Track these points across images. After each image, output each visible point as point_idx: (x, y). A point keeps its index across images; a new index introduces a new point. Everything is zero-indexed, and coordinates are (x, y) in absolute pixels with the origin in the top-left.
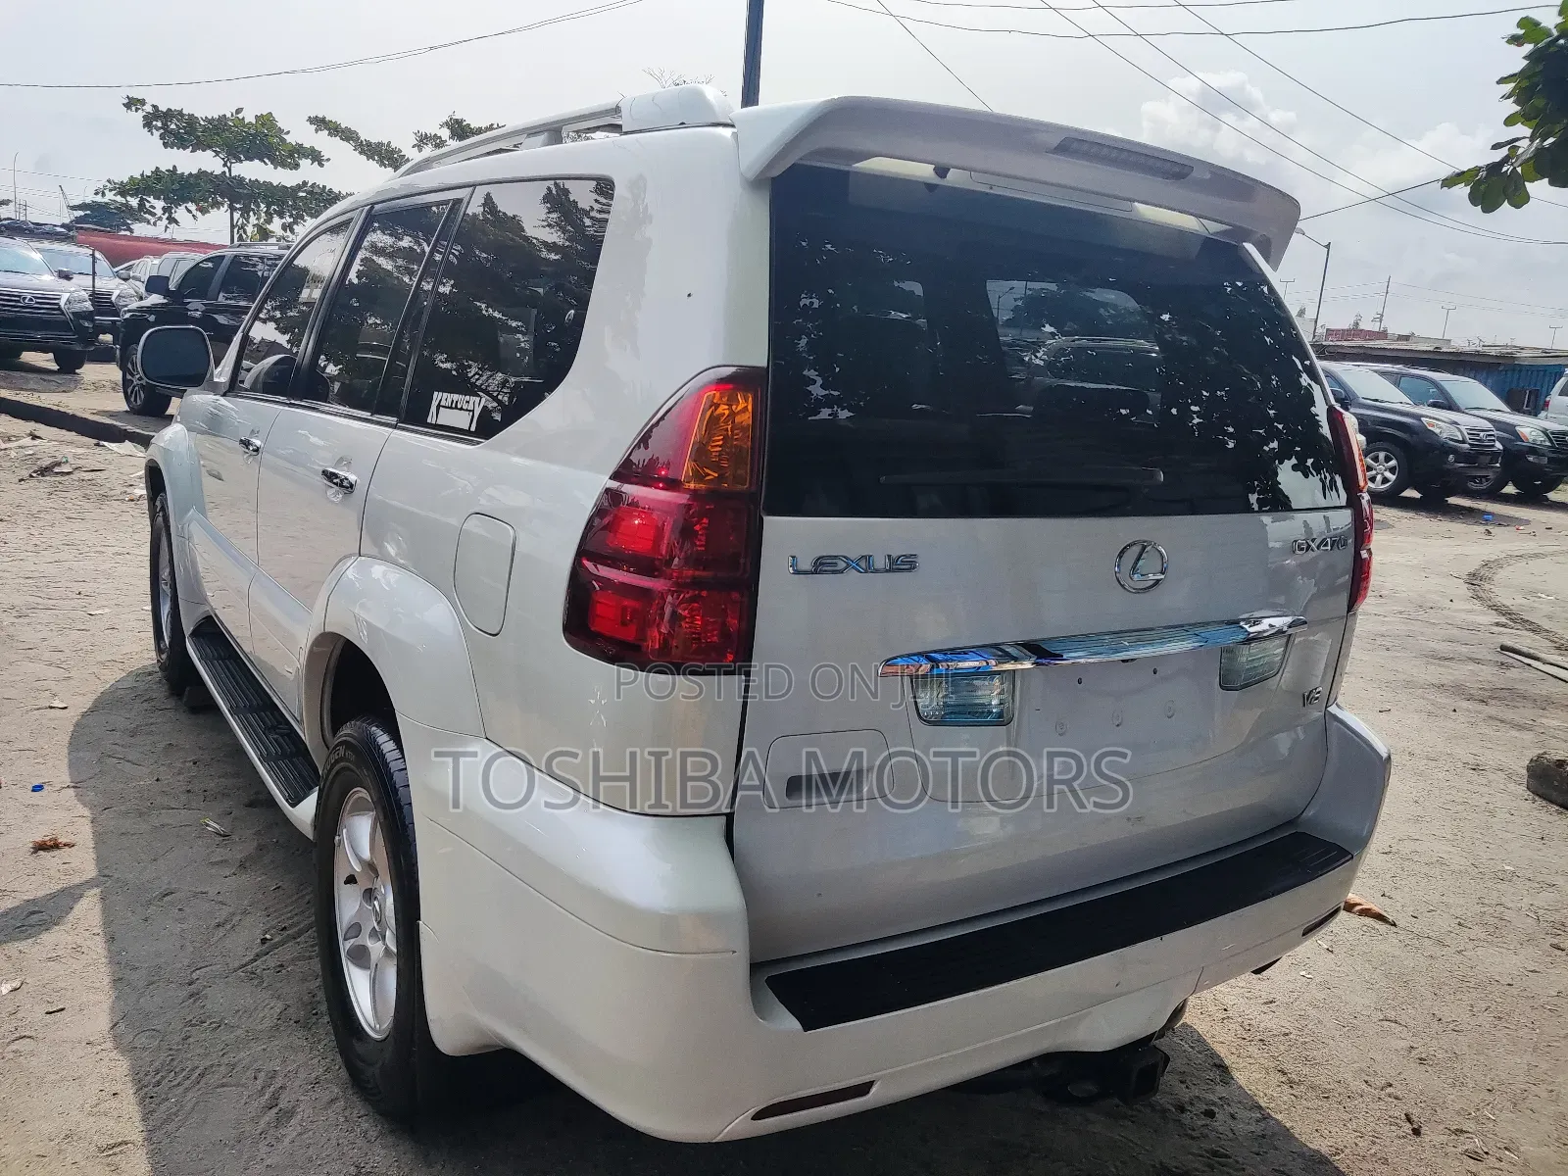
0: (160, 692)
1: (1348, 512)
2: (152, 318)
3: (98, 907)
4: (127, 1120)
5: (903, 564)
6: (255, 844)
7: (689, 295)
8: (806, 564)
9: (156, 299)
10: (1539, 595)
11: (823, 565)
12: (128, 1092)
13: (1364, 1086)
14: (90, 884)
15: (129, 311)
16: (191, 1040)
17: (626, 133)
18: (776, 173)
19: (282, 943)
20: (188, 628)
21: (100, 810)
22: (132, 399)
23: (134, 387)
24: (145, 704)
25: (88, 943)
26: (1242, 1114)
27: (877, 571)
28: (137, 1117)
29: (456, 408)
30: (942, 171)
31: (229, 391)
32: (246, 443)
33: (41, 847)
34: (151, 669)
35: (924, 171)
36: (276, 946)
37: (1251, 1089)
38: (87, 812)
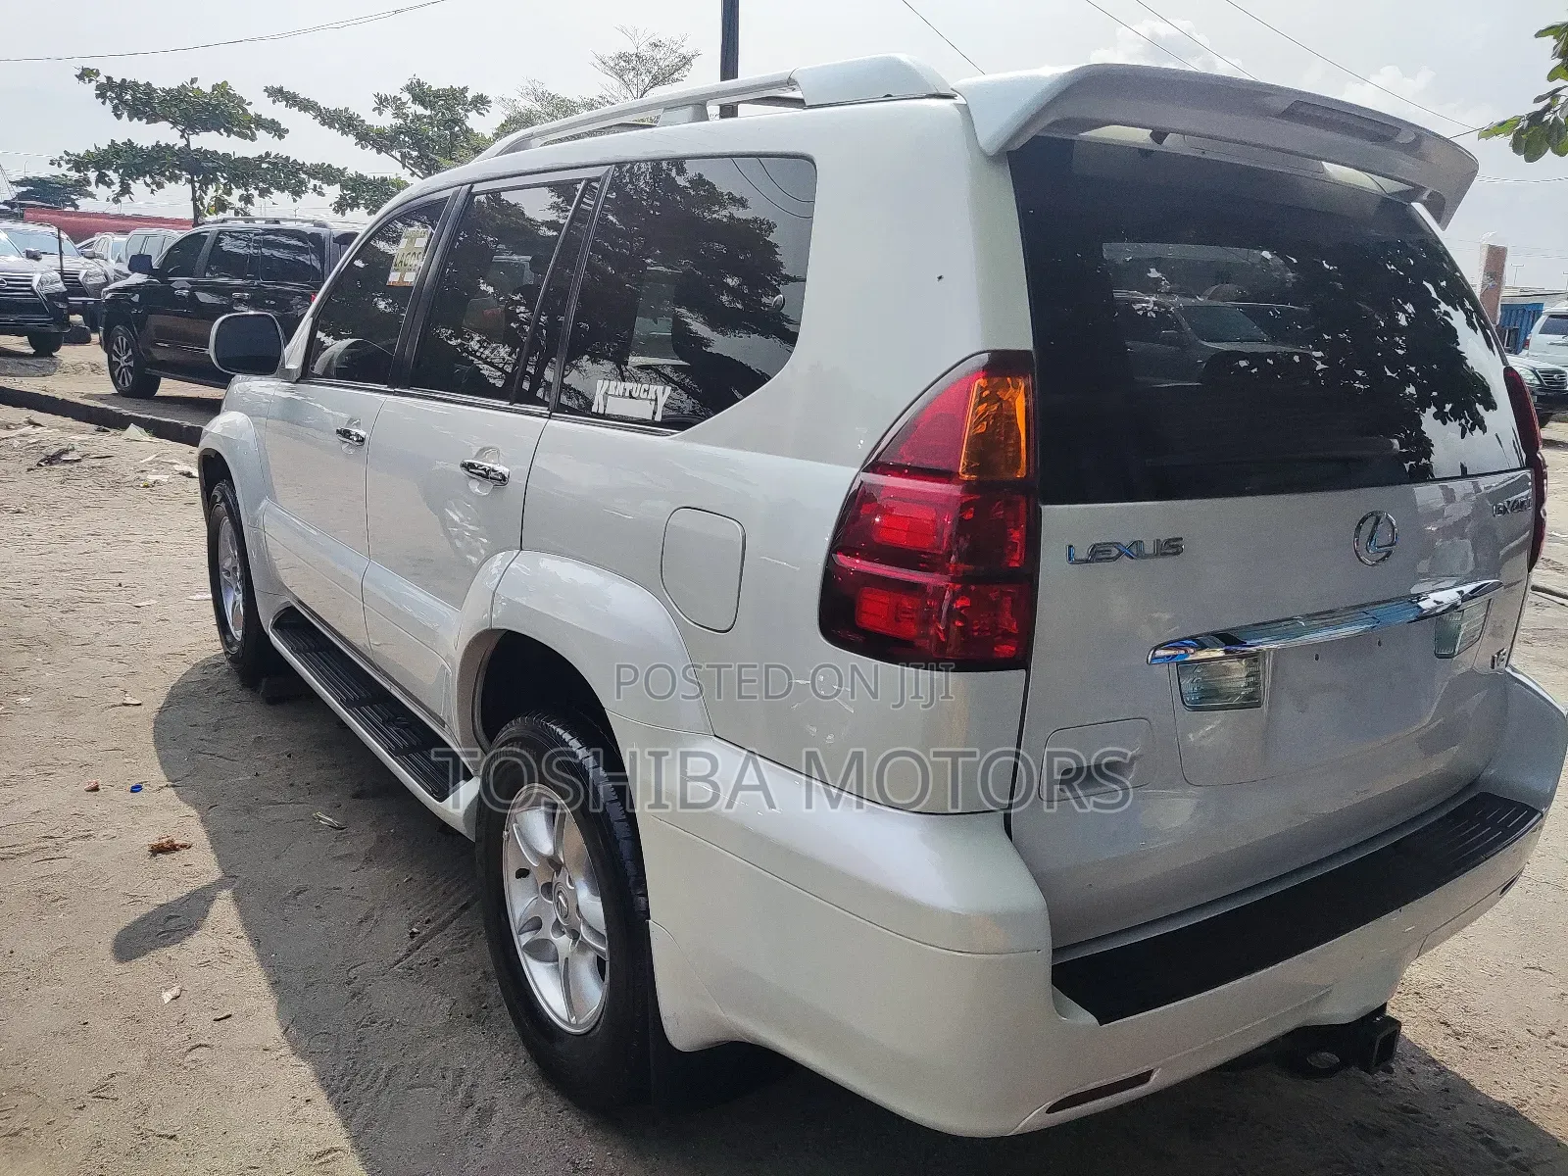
0: (233, 685)
1: (1527, 473)
2: (136, 298)
3: (233, 911)
4: (325, 1126)
5: (1171, 547)
6: (374, 835)
7: (940, 278)
8: (1082, 553)
9: (137, 278)
10: (1553, 533)
11: (1099, 554)
12: (321, 1098)
13: (1529, 1036)
14: (220, 885)
15: (110, 291)
16: (365, 1042)
17: (811, 107)
18: (1017, 145)
19: (431, 935)
20: (267, 621)
21: (207, 807)
22: (120, 382)
23: (122, 368)
24: (220, 697)
25: (234, 946)
26: (1418, 1068)
27: (1147, 556)
28: (338, 1123)
29: (631, 397)
30: (1159, 136)
31: (301, 378)
32: (346, 434)
33: (158, 850)
34: (216, 661)
35: (1141, 136)
36: (424, 941)
37: (1422, 1043)
38: (194, 812)
